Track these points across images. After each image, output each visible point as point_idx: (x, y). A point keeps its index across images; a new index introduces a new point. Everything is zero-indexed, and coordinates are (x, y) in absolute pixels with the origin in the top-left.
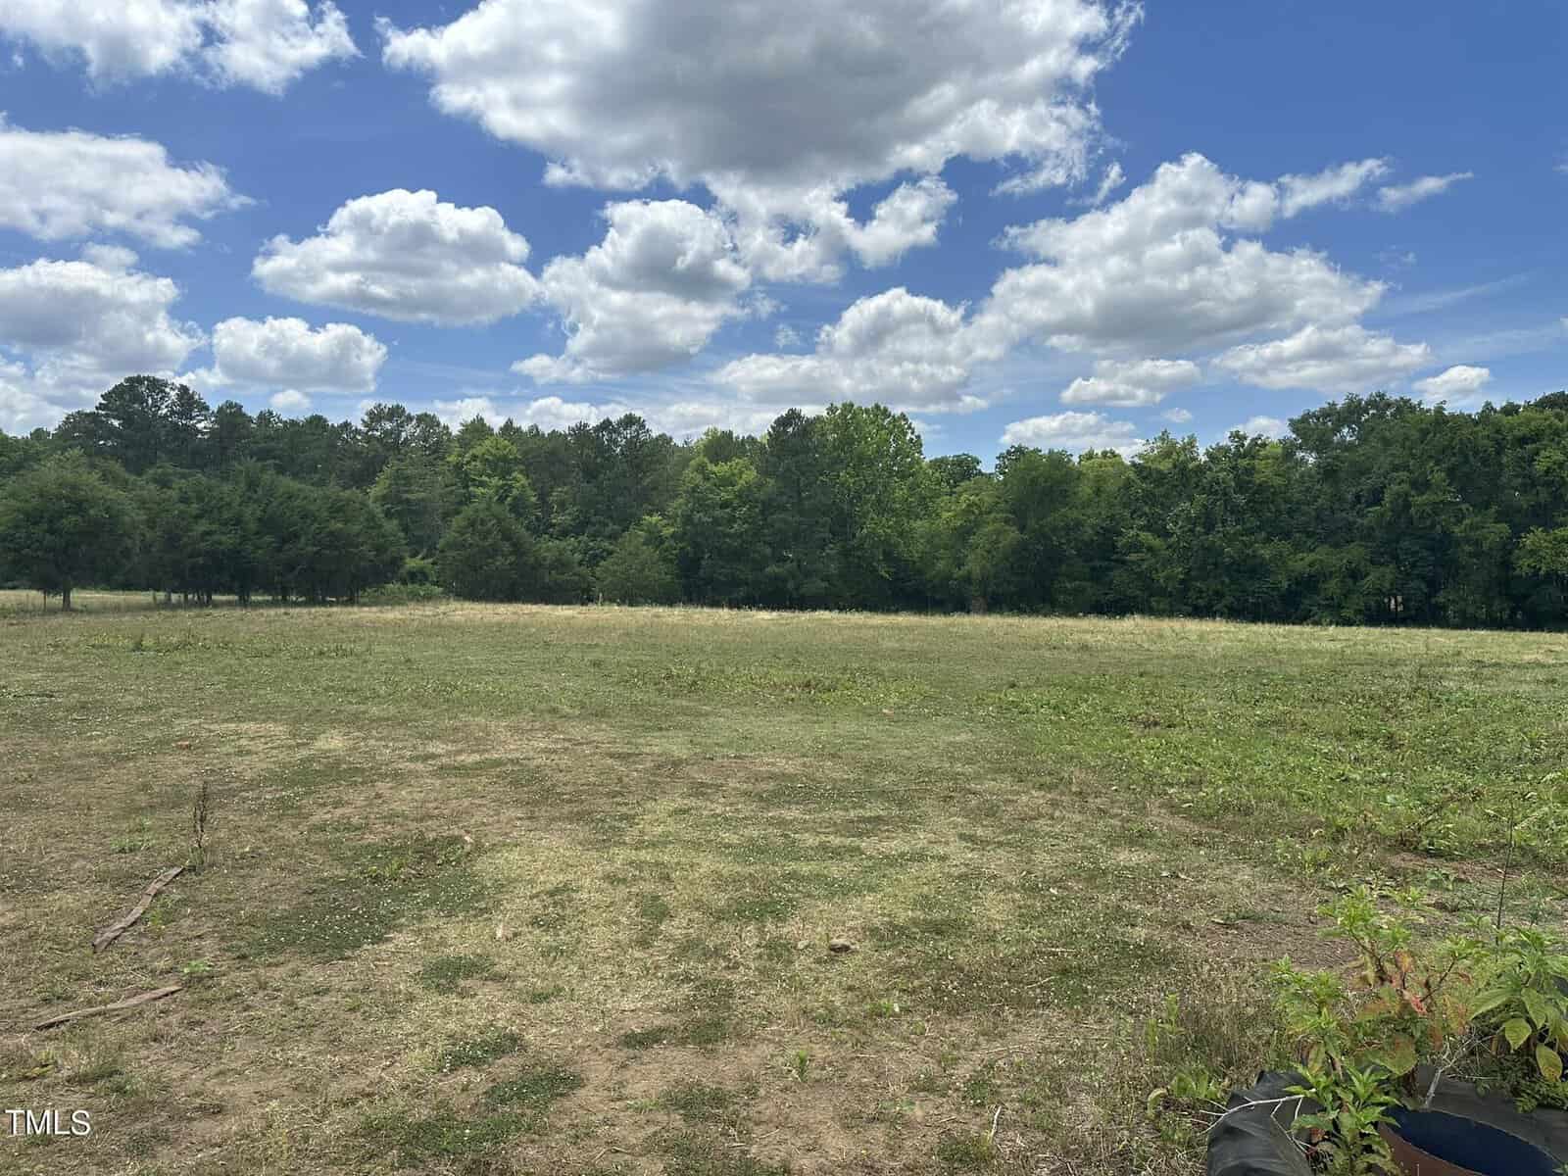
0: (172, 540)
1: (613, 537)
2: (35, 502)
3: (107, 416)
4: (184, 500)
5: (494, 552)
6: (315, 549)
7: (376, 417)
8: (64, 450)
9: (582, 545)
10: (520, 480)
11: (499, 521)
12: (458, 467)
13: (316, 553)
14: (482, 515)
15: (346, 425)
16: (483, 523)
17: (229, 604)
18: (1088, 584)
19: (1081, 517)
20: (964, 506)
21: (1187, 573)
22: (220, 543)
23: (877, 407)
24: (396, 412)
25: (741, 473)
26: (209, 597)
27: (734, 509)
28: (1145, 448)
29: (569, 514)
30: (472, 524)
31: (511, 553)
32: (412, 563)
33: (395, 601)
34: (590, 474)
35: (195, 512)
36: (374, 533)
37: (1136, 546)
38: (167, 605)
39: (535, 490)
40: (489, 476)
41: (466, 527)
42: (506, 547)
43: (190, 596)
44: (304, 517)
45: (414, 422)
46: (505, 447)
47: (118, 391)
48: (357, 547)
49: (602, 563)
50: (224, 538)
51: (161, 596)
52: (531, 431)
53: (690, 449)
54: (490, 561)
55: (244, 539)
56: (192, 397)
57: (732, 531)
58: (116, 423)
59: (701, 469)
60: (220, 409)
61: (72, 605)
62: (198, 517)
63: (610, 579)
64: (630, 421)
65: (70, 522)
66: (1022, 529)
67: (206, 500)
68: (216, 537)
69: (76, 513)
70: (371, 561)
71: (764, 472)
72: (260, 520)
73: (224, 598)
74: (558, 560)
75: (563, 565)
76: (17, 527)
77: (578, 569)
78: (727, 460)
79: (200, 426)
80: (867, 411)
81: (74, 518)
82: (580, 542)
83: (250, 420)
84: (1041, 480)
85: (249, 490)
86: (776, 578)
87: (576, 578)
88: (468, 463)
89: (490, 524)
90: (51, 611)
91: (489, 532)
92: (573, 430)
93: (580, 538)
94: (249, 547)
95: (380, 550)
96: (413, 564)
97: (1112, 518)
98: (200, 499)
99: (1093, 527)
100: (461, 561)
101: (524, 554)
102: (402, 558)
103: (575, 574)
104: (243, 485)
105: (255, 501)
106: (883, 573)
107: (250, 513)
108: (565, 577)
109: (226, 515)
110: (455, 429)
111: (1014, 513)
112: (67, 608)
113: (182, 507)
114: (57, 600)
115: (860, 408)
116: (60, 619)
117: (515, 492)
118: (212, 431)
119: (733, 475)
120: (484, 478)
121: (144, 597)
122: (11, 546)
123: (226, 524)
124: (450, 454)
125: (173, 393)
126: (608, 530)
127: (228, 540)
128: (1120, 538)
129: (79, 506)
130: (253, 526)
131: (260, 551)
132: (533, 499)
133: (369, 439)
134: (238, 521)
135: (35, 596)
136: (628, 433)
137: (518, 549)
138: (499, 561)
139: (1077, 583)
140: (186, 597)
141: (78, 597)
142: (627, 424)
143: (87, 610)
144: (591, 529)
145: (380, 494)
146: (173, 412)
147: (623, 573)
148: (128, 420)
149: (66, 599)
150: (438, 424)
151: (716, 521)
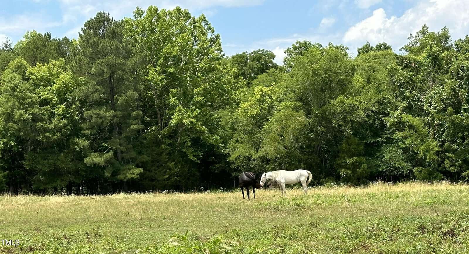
18: (363, 159)
19: (355, 103)
20: (258, 97)
21: (441, 146)
23: (179, 10)
25: (58, 74)
27: (53, 107)
28: (410, 41)
37: (400, 126)
53: (11, 51)
57: (52, 126)
59: (20, 69)
66: (308, 114)
71: (78, 71)
78: (44, 61)
80: (170, 14)
84: (321, 71)
86: (96, 166)
97: (380, 103)
99: (365, 110)
106: (191, 157)
111: (301, 101)
115: (164, 12)
119: (52, 75)
128: (387, 118)
139: (355, 158)
151: (36, 119)
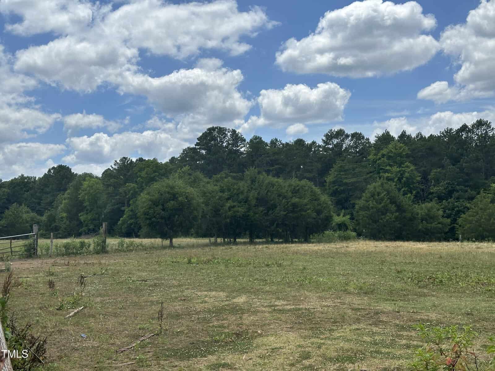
0: (216, 212)
1: (471, 198)
2: (157, 196)
3: (200, 149)
4: (222, 191)
5: (385, 211)
6: (285, 213)
7: (330, 137)
8: (182, 168)
9: (451, 204)
10: (410, 168)
11: (388, 193)
12: (374, 162)
13: (285, 215)
14: (378, 190)
15: (314, 143)
16: (379, 194)
17: (245, 243)
22: (238, 212)
24: (340, 133)
26: (235, 239)
29: (442, 186)
30: (373, 196)
31: (396, 211)
32: (337, 219)
33: (330, 240)
34: (455, 161)
35: (227, 197)
36: (316, 202)
38: (216, 244)
39: (420, 172)
40: (391, 166)
41: (370, 198)
42: (393, 208)
43: (226, 240)
44: (279, 196)
45: (350, 138)
46: (401, 148)
47: (205, 135)
48: (305, 211)
49: (463, 215)
50: (240, 209)
51: (213, 240)
52: (417, 137)
54: (383, 217)
55: (249, 209)
56: (237, 135)
58: (204, 152)
60: (251, 141)
61: (173, 245)
62: (228, 199)
63: (468, 225)
64: (480, 123)
65: (171, 204)
67: (232, 190)
68: (235, 209)
69: (173, 200)
70: (315, 218)
72: (257, 199)
73: (242, 240)
74: (427, 215)
75: (431, 218)
76: (150, 208)
77: (441, 220)
79: (242, 150)
81: (172, 202)
82: (449, 203)
83: (266, 144)
85: (252, 183)
87: (440, 225)
88: (380, 159)
89: (383, 195)
90: (164, 247)
91: (382, 199)
92: (443, 133)
93: (449, 200)
94: (251, 213)
95: (319, 212)
96: (339, 220)
98: (229, 190)
100: (367, 217)
101: (404, 211)
102: (331, 217)
103: (439, 223)
104: (249, 182)
105: (255, 189)
107: (253, 195)
108: (433, 225)
109: (241, 197)
110: (373, 140)
112: (171, 246)
113: (221, 194)
114: (167, 242)
116: (168, 251)
117: (407, 175)
118: (248, 153)
120: (388, 168)
121: (206, 241)
122: (148, 217)
123: (240, 202)
124: (369, 155)
125: (229, 134)
126: (466, 195)
127: (241, 210)
129: (174, 197)
130: (254, 202)
131: (257, 215)
132: (419, 179)
133: (325, 149)
134: (246, 201)
135: (158, 241)
136: (479, 132)
137: (400, 208)
138: (389, 216)
140: (224, 240)
141: (176, 241)
142: (478, 126)
143: (180, 247)
144: (456, 194)
145: (332, 180)
146: (229, 144)
147: (477, 221)
148: (209, 150)
149: (171, 242)
150: (363, 137)
